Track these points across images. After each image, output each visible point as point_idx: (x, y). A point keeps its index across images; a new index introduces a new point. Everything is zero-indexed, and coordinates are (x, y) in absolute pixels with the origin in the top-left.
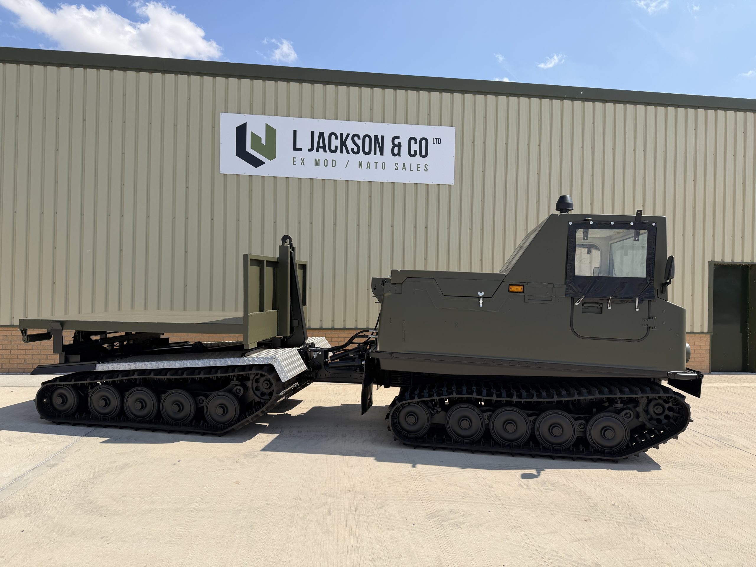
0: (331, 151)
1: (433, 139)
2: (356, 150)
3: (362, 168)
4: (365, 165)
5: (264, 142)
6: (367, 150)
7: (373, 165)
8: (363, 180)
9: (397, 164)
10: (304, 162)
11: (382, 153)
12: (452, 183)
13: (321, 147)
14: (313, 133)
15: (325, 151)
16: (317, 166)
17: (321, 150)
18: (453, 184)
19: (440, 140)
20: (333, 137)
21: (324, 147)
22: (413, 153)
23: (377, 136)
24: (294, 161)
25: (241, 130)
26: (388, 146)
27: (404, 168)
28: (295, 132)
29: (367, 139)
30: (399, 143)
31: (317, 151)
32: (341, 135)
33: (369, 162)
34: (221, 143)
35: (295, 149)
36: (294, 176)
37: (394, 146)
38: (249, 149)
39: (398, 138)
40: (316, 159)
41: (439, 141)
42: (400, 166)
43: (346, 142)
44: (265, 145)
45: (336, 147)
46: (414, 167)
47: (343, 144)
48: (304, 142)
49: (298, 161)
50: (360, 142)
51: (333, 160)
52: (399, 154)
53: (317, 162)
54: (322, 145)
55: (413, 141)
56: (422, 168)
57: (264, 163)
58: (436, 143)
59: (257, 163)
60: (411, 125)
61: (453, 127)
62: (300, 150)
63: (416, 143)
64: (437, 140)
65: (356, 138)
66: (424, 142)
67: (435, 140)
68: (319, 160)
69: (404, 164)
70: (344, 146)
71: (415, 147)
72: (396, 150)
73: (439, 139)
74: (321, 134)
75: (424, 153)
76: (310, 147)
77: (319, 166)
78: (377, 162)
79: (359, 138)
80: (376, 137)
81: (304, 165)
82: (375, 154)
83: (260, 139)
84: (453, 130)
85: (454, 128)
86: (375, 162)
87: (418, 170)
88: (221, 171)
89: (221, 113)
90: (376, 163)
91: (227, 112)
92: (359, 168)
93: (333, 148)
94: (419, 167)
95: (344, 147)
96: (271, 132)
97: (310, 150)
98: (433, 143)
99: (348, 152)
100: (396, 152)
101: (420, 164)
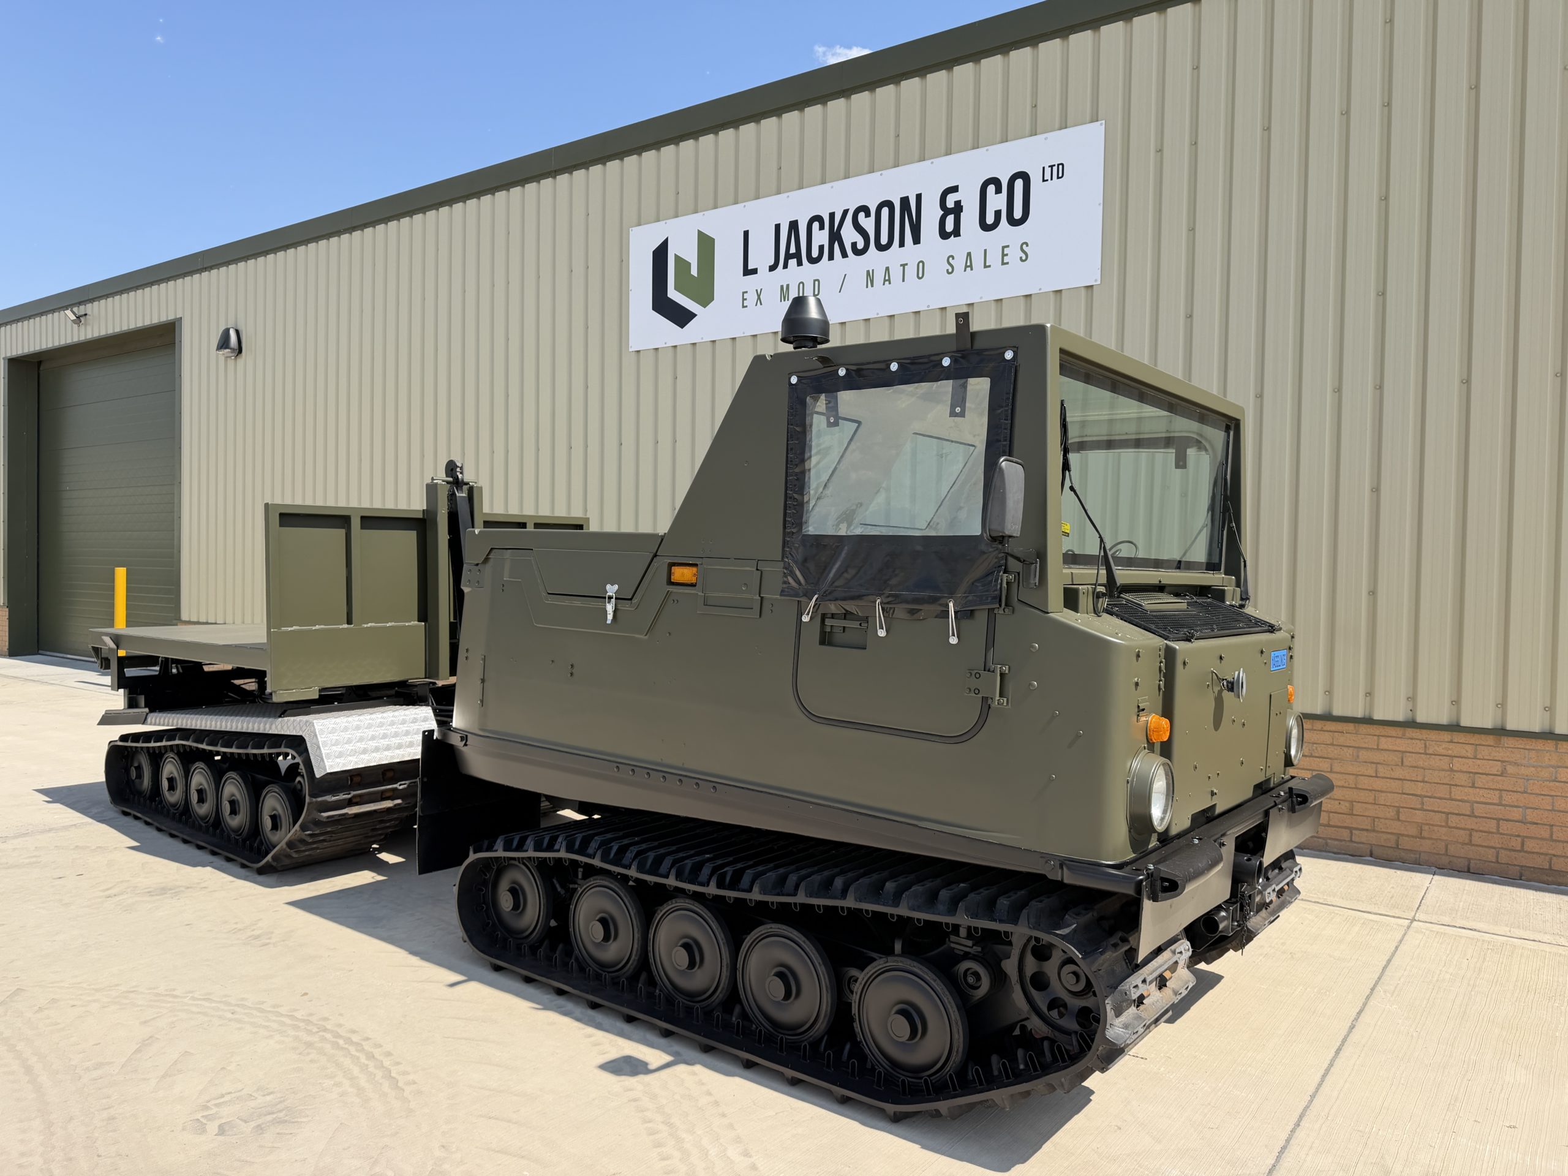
0: (811, 260)
1: (1044, 168)
2: (860, 245)
3: (872, 286)
4: (879, 277)
5: (694, 271)
6: (884, 240)
7: (896, 273)
8: (876, 316)
9: (950, 259)
10: (761, 297)
11: (917, 240)
12: (1096, 280)
13: (793, 256)
14: (778, 227)
15: (800, 263)
16: (784, 300)
17: (793, 262)
18: (1099, 282)
19: (1061, 167)
20: (816, 225)
21: (798, 256)
22: (990, 219)
23: (907, 198)
24: (744, 300)
25: (660, 254)
26: (931, 217)
27: (968, 264)
28: (746, 233)
29: (885, 211)
30: (958, 204)
31: (785, 266)
32: (832, 216)
33: (887, 269)
34: (631, 290)
35: (748, 272)
36: (745, 333)
37: (947, 212)
38: (673, 294)
39: (954, 189)
40: (782, 287)
41: (1058, 170)
42: (959, 263)
43: (842, 232)
44: (696, 276)
45: (821, 248)
46: (994, 258)
47: (835, 236)
48: (762, 252)
49: (752, 298)
50: (868, 224)
51: (815, 281)
52: (957, 232)
53: (785, 292)
54: (794, 251)
55: (991, 188)
56: (1014, 254)
58: (1052, 179)
59: (681, 317)
60: (987, 148)
61: (1099, 123)
62: (755, 272)
63: (998, 191)
64: (1055, 169)
65: (862, 215)
66: (1019, 184)
67: (1048, 171)
68: (788, 286)
69: (969, 254)
70: (836, 242)
71: (996, 202)
72: (950, 221)
73: (1058, 165)
74: (794, 225)
75: (1018, 214)
76: (772, 262)
77: (788, 298)
78: (907, 264)
79: (868, 215)
80: (905, 201)
81: (760, 304)
82: (902, 244)
83: (688, 264)
84: (1097, 130)
85: (1101, 124)
86: (901, 265)
87: (1003, 263)
88: (631, 347)
89: (631, 229)
90: (904, 266)
91: (639, 224)
92: (867, 287)
93: (815, 253)
94: (1007, 255)
95: (836, 245)
96: (706, 244)
97: (772, 268)
98: (1044, 180)
99: (844, 255)
100: (949, 227)
101: (1008, 246)
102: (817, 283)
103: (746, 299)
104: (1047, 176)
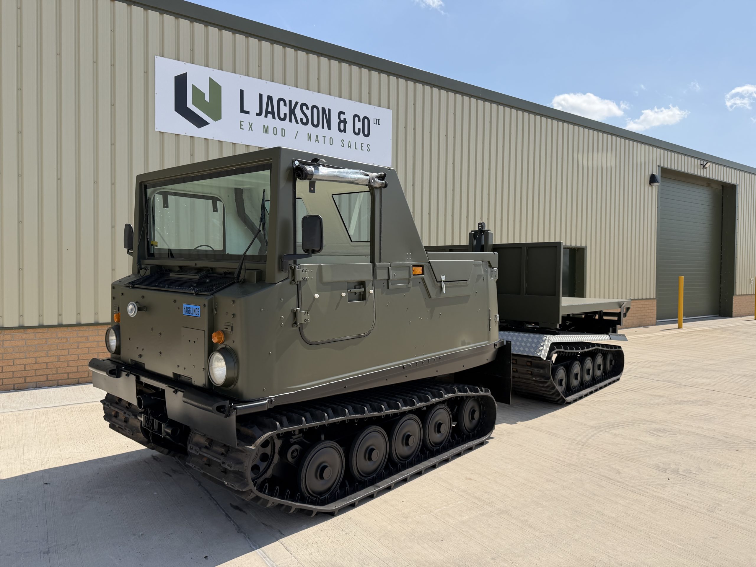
0: (280, 119)
2: (305, 120)
3: (310, 141)
4: (313, 138)
5: (207, 98)
6: (315, 123)
7: (321, 139)
9: (343, 141)
10: (252, 127)
13: (270, 113)
15: (274, 118)
17: (269, 116)
19: (380, 121)
20: (282, 103)
21: (273, 113)
22: (357, 131)
24: (241, 125)
25: (181, 81)
26: (335, 121)
27: (349, 145)
28: (242, 92)
29: (315, 110)
30: (345, 119)
31: (266, 116)
32: (290, 102)
33: (317, 136)
34: (156, 94)
35: (242, 111)
36: (241, 142)
38: (190, 105)
39: (344, 113)
40: (264, 126)
41: (378, 122)
42: (346, 144)
43: (295, 111)
44: (209, 102)
45: (285, 114)
46: (358, 146)
47: (292, 112)
48: (252, 105)
49: (246, 126)
52: (345, 131)
53: (266, 129)
54: (271, 111)
57: (207, 123)
58: (376, 124)
59: (200, 123)
60: (354, 102)
61: (390, 110)
62: (248, 113)
63: (359, 121)
64: (378, 120)
65: (304, 108)
66: (366, 121)
67: (375, 120)
68: (268, 126)
70: (293, 115)
71: (359, 125)
72: (342, 125)
74: (270, 98)
75: (366, 133)
76: (258, 112)
77: (268, 133)
78: (325, 137)
79: (307, 108)
80: (324, 109)
81: (252, 130)
82: (323, 127)
83: (203, 94)
86: (323, 136)
87: (361, 150)
88: (157, 128)
89: (155, 56)
90: (324, 137)
91: (162, 55)
93: (282, 116)
94: (363, 147)
95: (293, 116)
96: (215, 88)
97: (259, 114)
98: (374, 123)
99: (297, 122)
100: (342, 128)
101: (363, 143)
102: (283, 130)
103: (243, 125)
104: (375, 122)
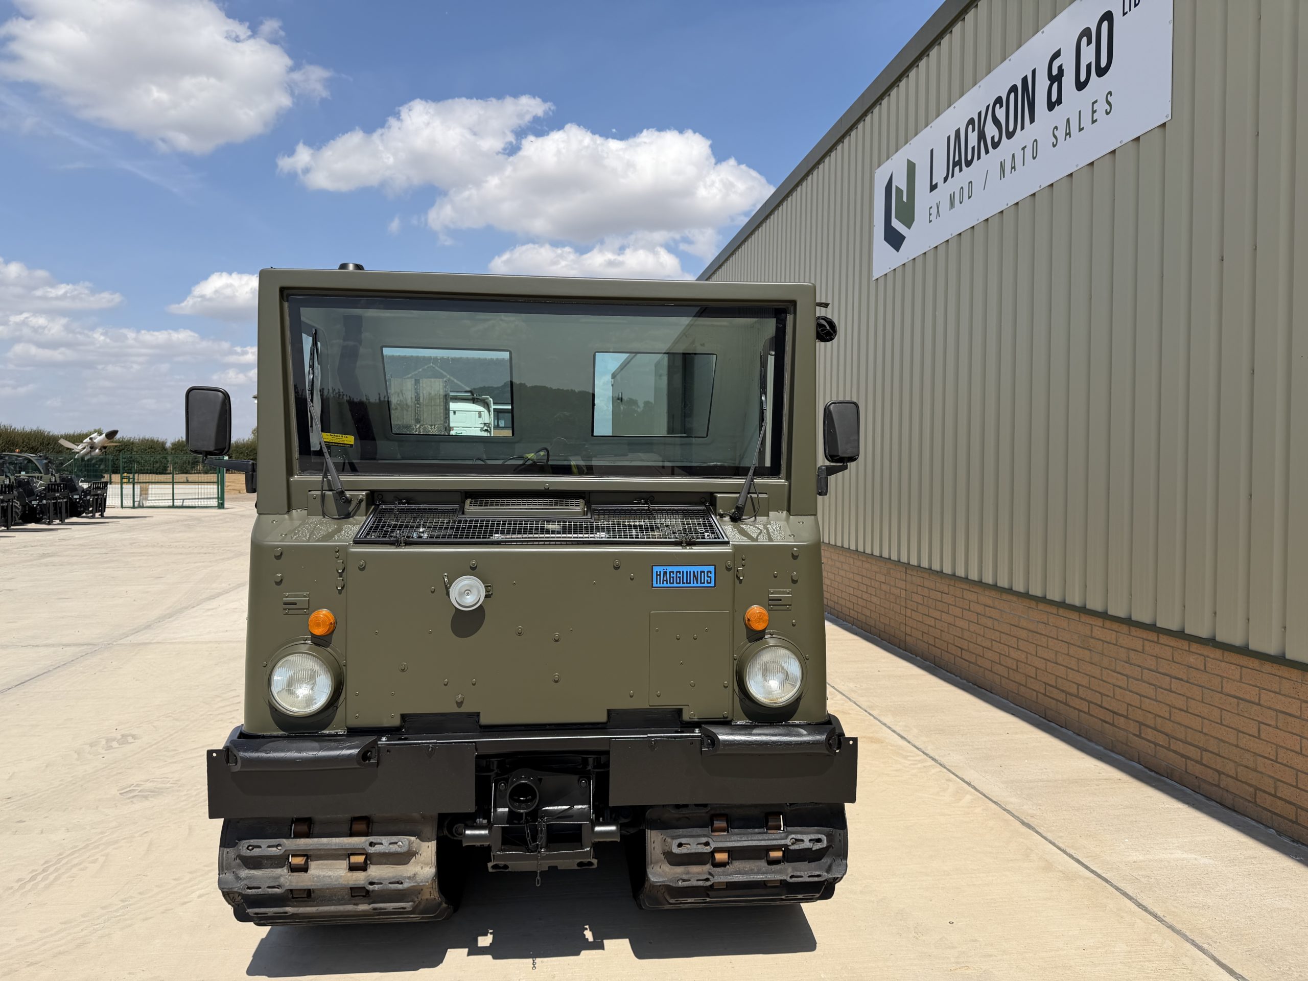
0: (967, 164)
2: (997, 138)
3: (1003, 177)
4: (1008, 167)
5: (905, 198)
6: (1011, 127)
7: (1019, 159)
8: (1007, 207)
9: (1055, 130)
10: (939, 209)
11: (1032, 118)
12: (1168, 115)
13: (957, 164)
14: (949, 139)
15: (961, 169)
16: (952, 208)
20: (970, 128)
21: (960, 162)
22: (1083, 76)
23: (1026, 77)
25: (889, 188)
26: (1042, 90)
27: (1068, 131)
28: (932, 152)
29: (1012, 97)
30: (1060, 68)
31: (953, 175)
32: (980, 115)
33: (1013, 156)
35: (933, 188)
36: (930, 246)
37: (1052, 81)
39: (1058, 54)
40: (951, 195)
42: (1061, 132)
43: (985, 129)
44: (906, 201)
45: (973, 149)
46: (1086, 119)
47: (981, 135)
49: (934, 212)
50: (1002, 114)
51: (969, 183)
52: (1060, 100)
53: (952, 202)
54: (958, 158)
55: (1084, 41)
56: (1101, 108)
58: (1130, 10)
59: (898, 241)
62: (936, 186)
63: (1089, 41)
65: (997, 107)
66: (1104, 27)
68: (954, 194)
69: (1068, 121)
70: (982, 141)
71: (1089, 53)
72: (1055, 89)
74: (958, 133)
75: (1104, 61)
76: (945, 174)
79: (1001, 105)
80: (1025, 81)
81: (939, 216)
82: (1023, 126)
83: (902, 191)
86: (1022, 149)
88: (874, 276)
89: (875, 171)
91: (879, 165)
92: (1000, 179)
93: (969, 156)
95: (982, 144)
96: (911, 170)
97: (946, 179)
98: (1124, 15)
99: (987, 151)
100: (1054, 96)
101: (1096, 101)
103: (931, 214)
104: (1127, 8)
